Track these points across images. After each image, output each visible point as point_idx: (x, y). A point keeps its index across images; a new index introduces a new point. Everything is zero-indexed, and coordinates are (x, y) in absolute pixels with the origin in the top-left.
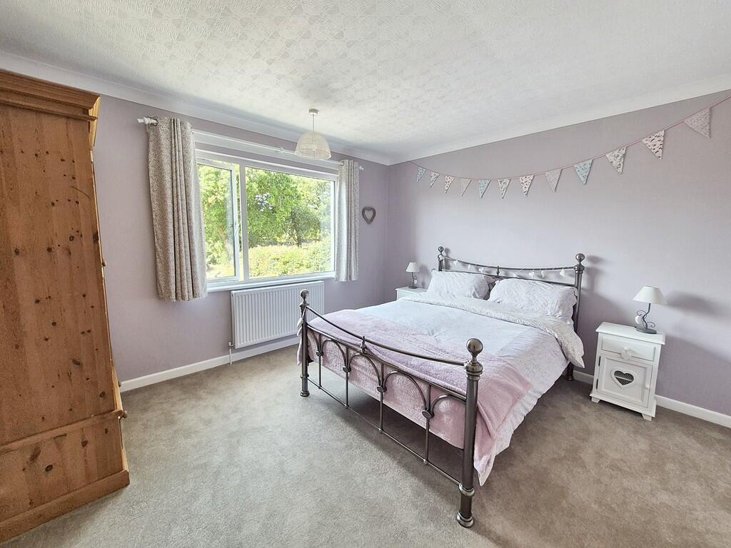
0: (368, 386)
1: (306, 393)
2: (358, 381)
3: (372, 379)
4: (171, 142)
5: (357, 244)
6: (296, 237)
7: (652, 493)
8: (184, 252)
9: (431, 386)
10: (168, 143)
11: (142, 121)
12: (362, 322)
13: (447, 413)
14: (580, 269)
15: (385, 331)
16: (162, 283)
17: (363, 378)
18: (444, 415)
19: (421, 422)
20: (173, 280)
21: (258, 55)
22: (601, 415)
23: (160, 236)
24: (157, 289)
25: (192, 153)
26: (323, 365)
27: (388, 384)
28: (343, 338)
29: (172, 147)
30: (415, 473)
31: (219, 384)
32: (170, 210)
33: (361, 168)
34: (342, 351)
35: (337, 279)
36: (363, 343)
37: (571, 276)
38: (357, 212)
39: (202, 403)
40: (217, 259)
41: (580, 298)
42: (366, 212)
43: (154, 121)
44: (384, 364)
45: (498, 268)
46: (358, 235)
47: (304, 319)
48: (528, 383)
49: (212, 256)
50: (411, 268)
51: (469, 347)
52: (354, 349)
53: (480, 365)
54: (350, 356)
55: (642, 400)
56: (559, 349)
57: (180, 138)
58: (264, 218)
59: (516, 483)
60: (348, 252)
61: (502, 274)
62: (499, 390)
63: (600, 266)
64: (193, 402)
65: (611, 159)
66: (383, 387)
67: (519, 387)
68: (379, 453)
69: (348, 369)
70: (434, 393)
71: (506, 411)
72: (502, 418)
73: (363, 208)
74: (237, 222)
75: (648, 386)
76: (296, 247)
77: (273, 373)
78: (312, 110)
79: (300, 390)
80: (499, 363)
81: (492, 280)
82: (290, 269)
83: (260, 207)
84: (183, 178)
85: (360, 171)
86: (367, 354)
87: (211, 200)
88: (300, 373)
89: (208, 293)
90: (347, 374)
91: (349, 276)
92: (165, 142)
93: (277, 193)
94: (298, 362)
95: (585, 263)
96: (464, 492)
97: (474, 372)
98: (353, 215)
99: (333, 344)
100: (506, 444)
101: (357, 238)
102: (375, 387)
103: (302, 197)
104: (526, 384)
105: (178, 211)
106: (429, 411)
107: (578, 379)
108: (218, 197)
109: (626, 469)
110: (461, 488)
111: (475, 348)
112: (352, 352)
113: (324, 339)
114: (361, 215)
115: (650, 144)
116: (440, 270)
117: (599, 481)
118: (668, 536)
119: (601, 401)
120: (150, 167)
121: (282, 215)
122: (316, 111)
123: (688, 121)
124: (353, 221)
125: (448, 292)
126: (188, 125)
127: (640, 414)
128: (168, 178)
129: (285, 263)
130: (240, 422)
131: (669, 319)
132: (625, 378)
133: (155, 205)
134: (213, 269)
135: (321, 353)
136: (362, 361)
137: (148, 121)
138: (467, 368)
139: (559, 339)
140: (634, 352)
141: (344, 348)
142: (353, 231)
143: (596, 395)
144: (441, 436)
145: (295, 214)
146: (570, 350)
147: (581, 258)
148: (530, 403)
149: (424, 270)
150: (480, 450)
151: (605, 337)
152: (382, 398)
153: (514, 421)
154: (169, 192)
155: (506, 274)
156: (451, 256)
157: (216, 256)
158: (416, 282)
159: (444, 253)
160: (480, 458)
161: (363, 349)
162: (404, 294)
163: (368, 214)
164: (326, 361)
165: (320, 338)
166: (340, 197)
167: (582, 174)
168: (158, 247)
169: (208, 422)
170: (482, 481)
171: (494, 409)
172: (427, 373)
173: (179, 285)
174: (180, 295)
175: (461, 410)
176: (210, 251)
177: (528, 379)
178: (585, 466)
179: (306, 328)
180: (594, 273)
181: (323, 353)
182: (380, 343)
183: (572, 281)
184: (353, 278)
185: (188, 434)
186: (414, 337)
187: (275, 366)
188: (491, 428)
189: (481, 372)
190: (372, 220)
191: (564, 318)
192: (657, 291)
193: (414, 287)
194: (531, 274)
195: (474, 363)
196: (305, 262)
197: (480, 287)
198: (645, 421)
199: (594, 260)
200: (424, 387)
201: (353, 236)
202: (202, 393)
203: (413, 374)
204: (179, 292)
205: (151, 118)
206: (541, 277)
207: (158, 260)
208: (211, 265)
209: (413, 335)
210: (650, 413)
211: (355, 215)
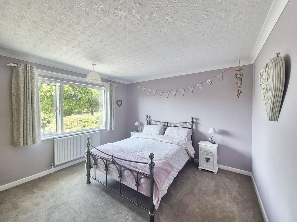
0: (115, 177)
1: (89, 183)
2: (111, 174)
3: (116, 173)
4: (25, 74)
5: (114, 115)
6: (91, 110)
7: (215, 201)
8: (29, 123)
9: (138, 173)
10: (23, 74)
11: (10, 65)
12: (113, 149)
13: (143, 183)
14: (193, 122)
15: (122, 152)
16: (16, 138)
17: (113, 173)
18: (143, 184)
19: (135, 188)
20: (22, 136)
21: (67, 45)
22: (202, 174)
23: (16, 116)
24: (13, 141)
25: (36, 79)
26: (96, 169)
27: (122, 174)
28: (105, 157)
29: (25, 77)
30: (133, 210)
31: (45, 184)
32: (22, 104)
33: (115, 85)
34: (104, 162)
35: (106, 129)
36: (113, 158)
37: (190, 125)
38: (114, 102)
39: (35, 195)
40: (51, 121)
41: (193, 132)
42: (118, 102)
43: (16, 65)
44: (121, 166)
45: (167, 123)
46: (114, 111)
47: (88, 150)
48: (173, 167)
49: (48, 120)
50: (136, 124)
51: (149, 157)
52: (109, 161)
53: (154, 163)
54: (108, 164)
55: (213, 167)
56: (186, 152)
57: (30, 73)
58: (75, 102)
59: (171, 207)
60: (110, 118)
61: (169, 125)
62: (162, 171)
63: (198, 121)
64: (30, 195)
65: (199, 86)
66: (121, 176)
67: (170, 169)
68: (120, 204)
69: (107, 169)
70: (139, 176)
71: (164, 179)
72: (163, 182)
73: (117, 100)
74: (58, 108)
75: (214, 162)
76: (90, 114)
77: (74, 175)
78: (93, 64)
79: (86, 181)
80: (163, 160)
81: (165, 127)
82: (87, 125)
83: (74, 97)
84: (30, 90)
85: (115, 86)
86: (114, 163)
87: (48, 94)
88: (86, 173)
89: (42, 141)
90: (106, 172)
91: (111, 128)
92: (21, 74)
93: (81, 92)
94: (86, 169)
95: (194, 120)
96: (151, 215)
97: (152, 166)
98: (112, 103)
99: (100, 159)
100: (166, 192)
101: (114, 113)
102: (117, 176)
103: (94, 94)
104: (172, 167)
105: (26, 104)
106: (137, 183)
107: (195, 162)
108: (52, 93)
109: (208, 193)
110: (149, 213)
111: (152, 157)
112: (108, 162)
113: (97, 157)
114: (116, 103)
115: (208, 82)
116: (147, 124)
117: (199, 200)
118: (218, 216)
119: (202, 169)
120: (13, 85)
121: (84, 101)
122: (95, 65)
123: (217, 76)
124: (112, 106)
125: (150, 133)
126: (34, 67)
127: (213, 172)
128: (22, 90)
129: (85, 122)
130: (54, 201)
131: (218, 138)
132: (208, 160)
133: (14, 102)
134: (48, 126)
135: (96, 164)
136: (112, 166)
137: (12, 65)
138: (149, 165)
139: (186, 148)
140: (209, 150)
141: (105, 161)
142: (112, 110)
143: (200, 167)
144: (142, 193)
145: (90, 100)
146: (190, 152)
147: (192, 118)
148: (174, 174)
149: (142, 124)
150: (155, 196)
151: (201, 146)
152: (120, 180)
153: (169, 182)
154: (22, 96)
155: (170, 125)
156: (151, 118)
157: (50, 120)
158: (138, 129)
159: (148, 118)
160: (155, 199)
161: (113, 160)
162: (134, 134)
163: (119, 103)
164: (98, 167)
165: (95, 157)
166: (107, 96)
167: (191, 91)
168: (15, 121)
169: (38, 204)
170: (156, 208)
171: (160, 179)
172: (136, 168)
173: (25, 138)
174: (25, 143)
175: (148, 181)
176: (47, 117)
177: (174, 165)
178: (195, 195)
179: (89, 153)
180: (197, 124)
181: (96, 163)
182: (119, 158)
183: (190, 127)
184: (113, 129)
185: (25, 212)
186: (134, 153)
187: (75, 172)
188: (158, 187)
189: (154, 165)
190: (121, 105)
191: (188, 140)
192: (214, 129)
193: (138, 131)
194: (178, 125)
195: (152, 162)
196: (94, 122)
197: (161, 130)
198: (215, 174)
199: (197, 119)
200: (135, 174)
201: (112, 112)
202: (35, 190)
203: (132, 169)
204: (25, 141)
205: (14, 64)
206: (181, 125)
207: (14, 127)
208: (47, 124)
209: (134, 152)
210: (216, 171)
211: (113, 104)
